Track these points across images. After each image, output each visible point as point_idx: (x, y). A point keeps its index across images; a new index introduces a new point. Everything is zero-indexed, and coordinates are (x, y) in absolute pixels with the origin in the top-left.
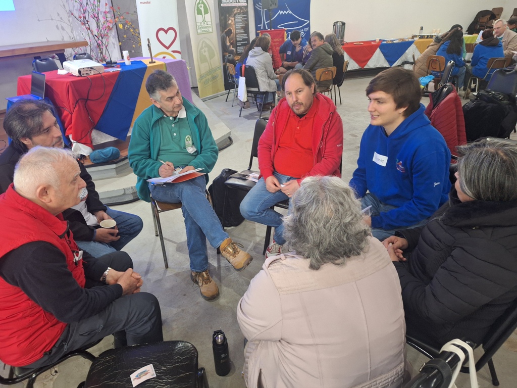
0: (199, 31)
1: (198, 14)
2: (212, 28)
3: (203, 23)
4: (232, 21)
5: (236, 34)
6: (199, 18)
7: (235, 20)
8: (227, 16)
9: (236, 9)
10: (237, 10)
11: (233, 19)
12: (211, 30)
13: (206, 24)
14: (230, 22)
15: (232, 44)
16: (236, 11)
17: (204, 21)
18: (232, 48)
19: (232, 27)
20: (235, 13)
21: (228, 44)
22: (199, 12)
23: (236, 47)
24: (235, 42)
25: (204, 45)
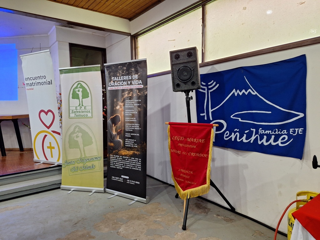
0: (72, 115)
1: (73, 98)
2: (92, 113)
3: (78, 108)
4: (121, 107)
5: (125, 122)
6: (75, 103)
7: (124, 105)
8: (115, 100)
9: (126, 93)
10: (129, 93)
11: (122, 104)
12: (89, 115)
13: (83, 108)
14: (118, 107)
15: (119, 133)
16: (126, 95)
17: (81, 105)
18: (118, 139)
19: (121, 114)
20: (124, 97)
21: (114, 133)
22: (75, 96)
23: (124, 138)
24: (123, 132)
25: (77, 130)
